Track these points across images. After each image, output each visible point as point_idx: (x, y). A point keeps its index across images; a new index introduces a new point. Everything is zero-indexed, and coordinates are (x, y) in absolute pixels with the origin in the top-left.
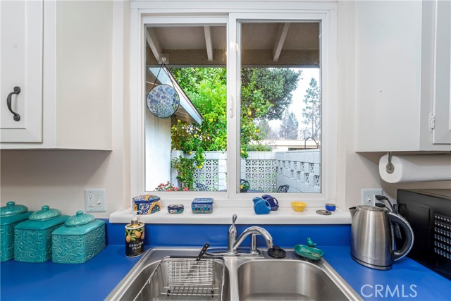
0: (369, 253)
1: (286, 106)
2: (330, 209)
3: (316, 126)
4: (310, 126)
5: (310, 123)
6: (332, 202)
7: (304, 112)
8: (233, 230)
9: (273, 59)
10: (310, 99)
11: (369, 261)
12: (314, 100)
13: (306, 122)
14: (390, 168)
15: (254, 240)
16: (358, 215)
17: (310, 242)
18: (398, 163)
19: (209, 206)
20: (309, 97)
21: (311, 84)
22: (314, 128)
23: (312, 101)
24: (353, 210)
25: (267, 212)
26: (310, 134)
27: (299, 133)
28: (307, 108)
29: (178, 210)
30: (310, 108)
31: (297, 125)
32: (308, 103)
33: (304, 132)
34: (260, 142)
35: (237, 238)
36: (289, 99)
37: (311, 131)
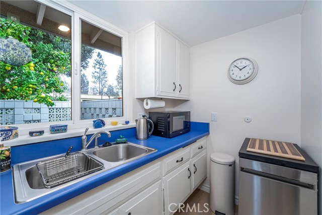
0: (142, 135)
1: (84, 68)
2: (127, 123)
3: (102, 86)
4: (97, 85)
5: (98, 83)
6: (127, 120)
7: (93, 75)
8: (84, 137)
9: (90, 41)
10: (98, 66)
11: (142, 137)
12: (101, 67)
13: (94, 82)
14: (147, 104)
15: (96, 140)
16: (138, 122)
17: (121, 137)
18: (149, 101)
19: (65, 128)
20: (97, 65)
21: (98, 56)
22: (101, 87)
23: (99, 68)
24: (137, 121)
25: (100, 127)
26: (97, 91)
27: (89, 90)
28: (95, 72)
29: (41, 133)
30: (97, 73)
31: (88, 83)
32: (96, 69)
33: (93, 89)
34: (63, 94)
35: (88, 141)
36: (87, 64)
37: (99, 90)
